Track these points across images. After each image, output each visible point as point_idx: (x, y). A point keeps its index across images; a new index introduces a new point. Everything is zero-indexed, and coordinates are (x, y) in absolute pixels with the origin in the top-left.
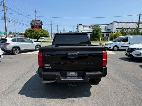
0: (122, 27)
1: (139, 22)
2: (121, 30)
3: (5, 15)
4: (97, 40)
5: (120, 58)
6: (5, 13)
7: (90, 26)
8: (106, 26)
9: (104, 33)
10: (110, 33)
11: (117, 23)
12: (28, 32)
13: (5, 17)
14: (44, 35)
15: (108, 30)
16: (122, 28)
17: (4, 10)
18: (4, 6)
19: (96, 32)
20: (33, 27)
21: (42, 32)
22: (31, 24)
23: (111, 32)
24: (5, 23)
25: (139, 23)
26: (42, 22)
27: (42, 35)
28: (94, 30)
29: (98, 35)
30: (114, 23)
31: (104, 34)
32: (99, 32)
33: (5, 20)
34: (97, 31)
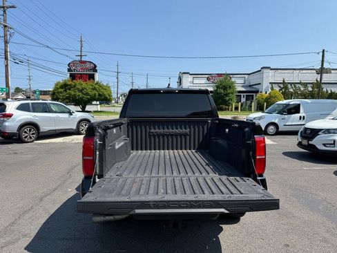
0: (284, 81)
1: (322, 68)
2: (282, 86)
3: (6, 46)
4: (225, 110)
5: (286, 154)
6: (6, 42)
7: (209, 77)
8: (246, 76)
9: (242, 95)
10: (254, 94)
11: (272, 69)
12: (62, 87)
13: (6, 52)
14: (100, 95)
15: (250, 86)
16: (284, 83)
17: (5, 35)
18: (5, 26)
19: (222, 91)
20: (73, 77)
21: (94, 89)
22: (69, 70)
23: (257, 92)
24: (7, 66)
25: (322, 71)
26: (95, 66)
27: (95, 95)
28: (217, 87)
29: (227, 98)
30: (265, 71)
31: (240, 96)
32: (229, 91)
33: (6, 58)
34: (225, 88)
